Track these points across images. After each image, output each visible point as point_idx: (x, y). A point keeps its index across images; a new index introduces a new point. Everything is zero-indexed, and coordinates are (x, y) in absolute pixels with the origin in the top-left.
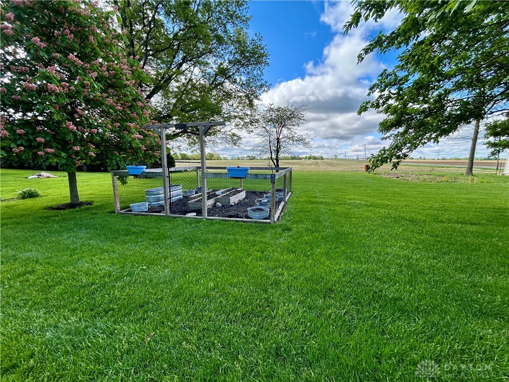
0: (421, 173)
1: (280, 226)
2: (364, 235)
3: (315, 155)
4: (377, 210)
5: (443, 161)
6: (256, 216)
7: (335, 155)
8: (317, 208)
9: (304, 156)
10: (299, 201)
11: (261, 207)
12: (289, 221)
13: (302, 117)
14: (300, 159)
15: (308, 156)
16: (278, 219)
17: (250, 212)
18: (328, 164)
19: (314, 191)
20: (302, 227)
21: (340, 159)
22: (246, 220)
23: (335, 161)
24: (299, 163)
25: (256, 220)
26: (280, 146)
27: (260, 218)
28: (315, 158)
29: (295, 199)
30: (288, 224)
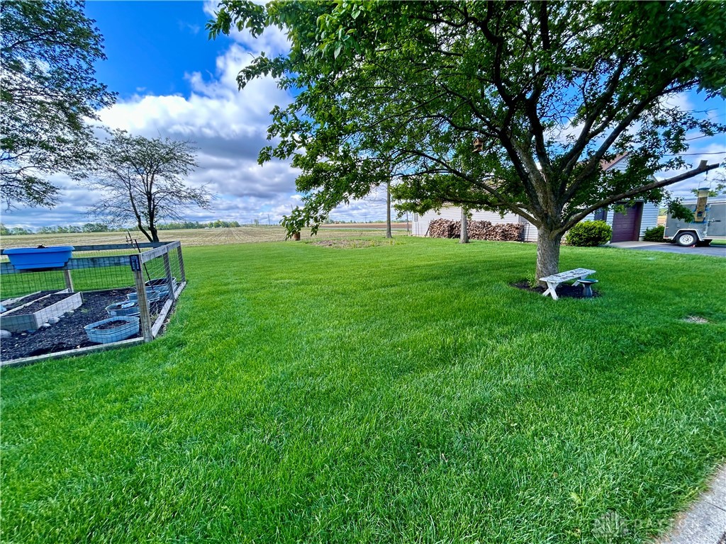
0: (352, 238)
1: (164, 342)
2: (294, 323)
3: (225, 220)
4: (309, 287)
5: (370, 224)
6: (109, 338)
7: (256, 221)
8: (230, 299)
9: (208, 222)
10: (199, 295)
11: (121, 318)
12: (180, 330)
13: (190, 160)
14: (201, 227)
15: (213, 222)
16: (160, 332)
17: (94, 333)
18: (247, 233)
19: (226, 275)
20: (203, 334)
21: (263, 225)
22: (84, 349)
23: (256, 229)
24: (200, 234)
25: (110, 344)
26: (154, 206)
27: (120, 338)
28: (226, 225)
29: (193, 291)
30: (180, 335)
